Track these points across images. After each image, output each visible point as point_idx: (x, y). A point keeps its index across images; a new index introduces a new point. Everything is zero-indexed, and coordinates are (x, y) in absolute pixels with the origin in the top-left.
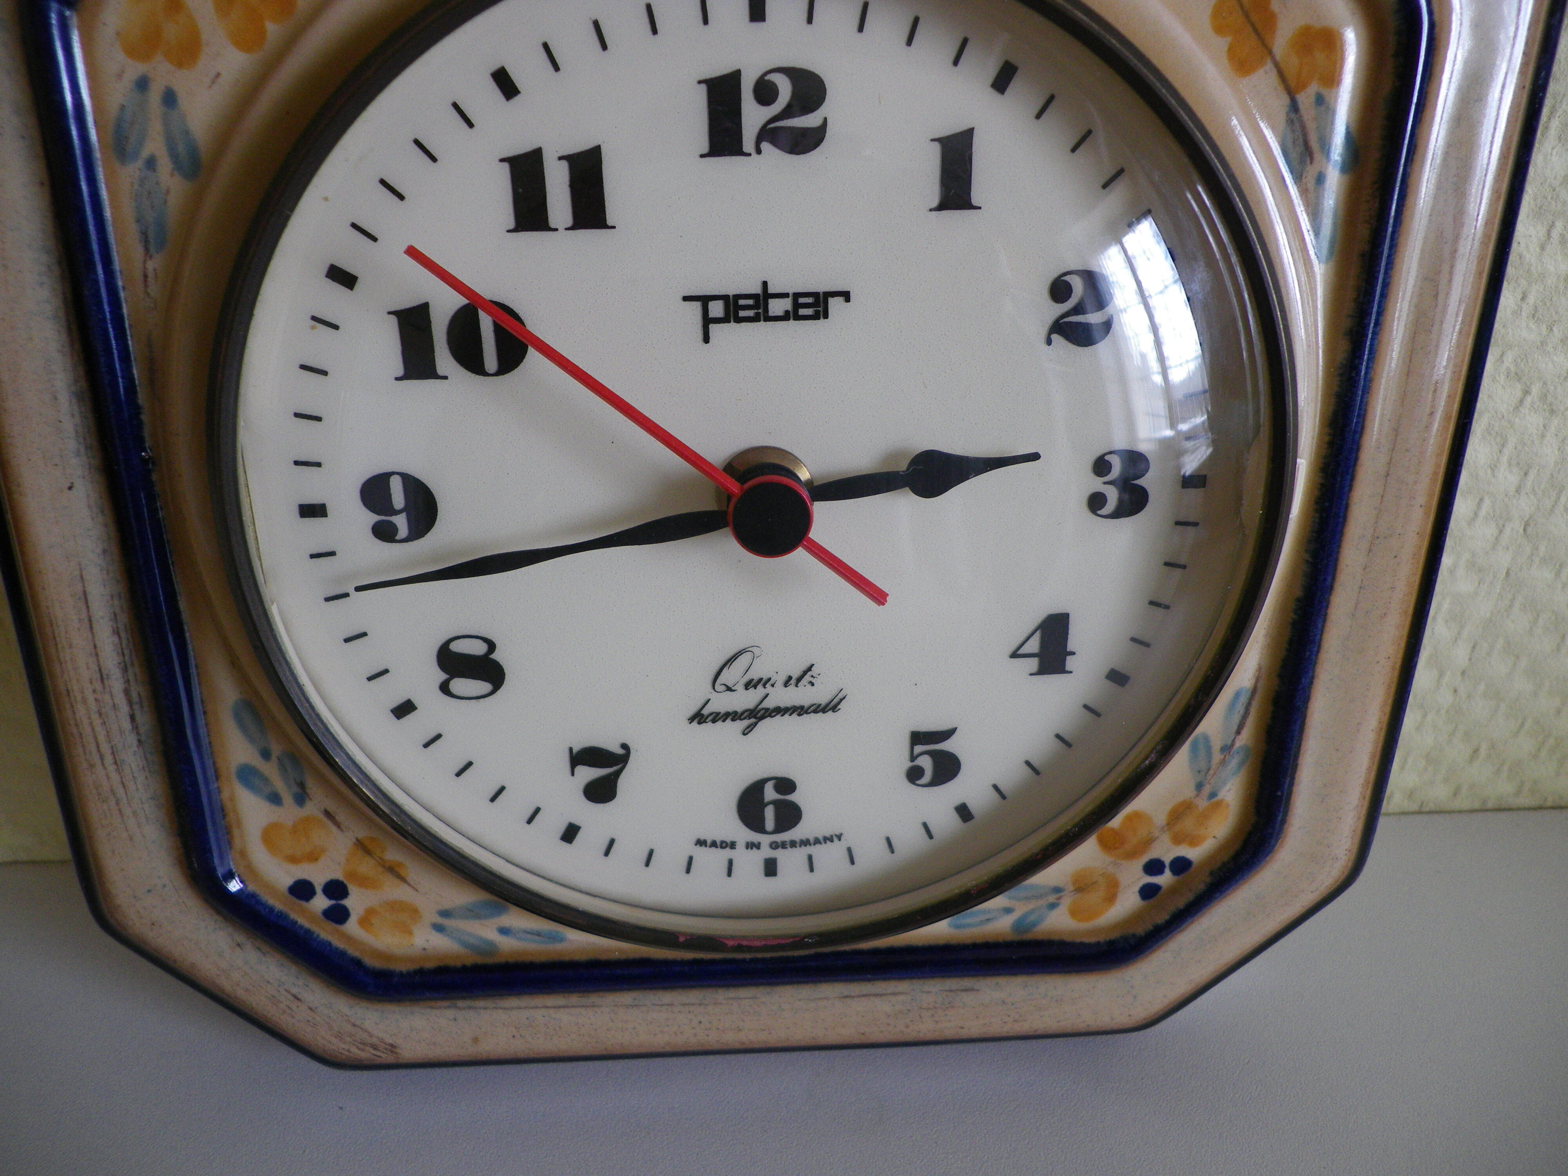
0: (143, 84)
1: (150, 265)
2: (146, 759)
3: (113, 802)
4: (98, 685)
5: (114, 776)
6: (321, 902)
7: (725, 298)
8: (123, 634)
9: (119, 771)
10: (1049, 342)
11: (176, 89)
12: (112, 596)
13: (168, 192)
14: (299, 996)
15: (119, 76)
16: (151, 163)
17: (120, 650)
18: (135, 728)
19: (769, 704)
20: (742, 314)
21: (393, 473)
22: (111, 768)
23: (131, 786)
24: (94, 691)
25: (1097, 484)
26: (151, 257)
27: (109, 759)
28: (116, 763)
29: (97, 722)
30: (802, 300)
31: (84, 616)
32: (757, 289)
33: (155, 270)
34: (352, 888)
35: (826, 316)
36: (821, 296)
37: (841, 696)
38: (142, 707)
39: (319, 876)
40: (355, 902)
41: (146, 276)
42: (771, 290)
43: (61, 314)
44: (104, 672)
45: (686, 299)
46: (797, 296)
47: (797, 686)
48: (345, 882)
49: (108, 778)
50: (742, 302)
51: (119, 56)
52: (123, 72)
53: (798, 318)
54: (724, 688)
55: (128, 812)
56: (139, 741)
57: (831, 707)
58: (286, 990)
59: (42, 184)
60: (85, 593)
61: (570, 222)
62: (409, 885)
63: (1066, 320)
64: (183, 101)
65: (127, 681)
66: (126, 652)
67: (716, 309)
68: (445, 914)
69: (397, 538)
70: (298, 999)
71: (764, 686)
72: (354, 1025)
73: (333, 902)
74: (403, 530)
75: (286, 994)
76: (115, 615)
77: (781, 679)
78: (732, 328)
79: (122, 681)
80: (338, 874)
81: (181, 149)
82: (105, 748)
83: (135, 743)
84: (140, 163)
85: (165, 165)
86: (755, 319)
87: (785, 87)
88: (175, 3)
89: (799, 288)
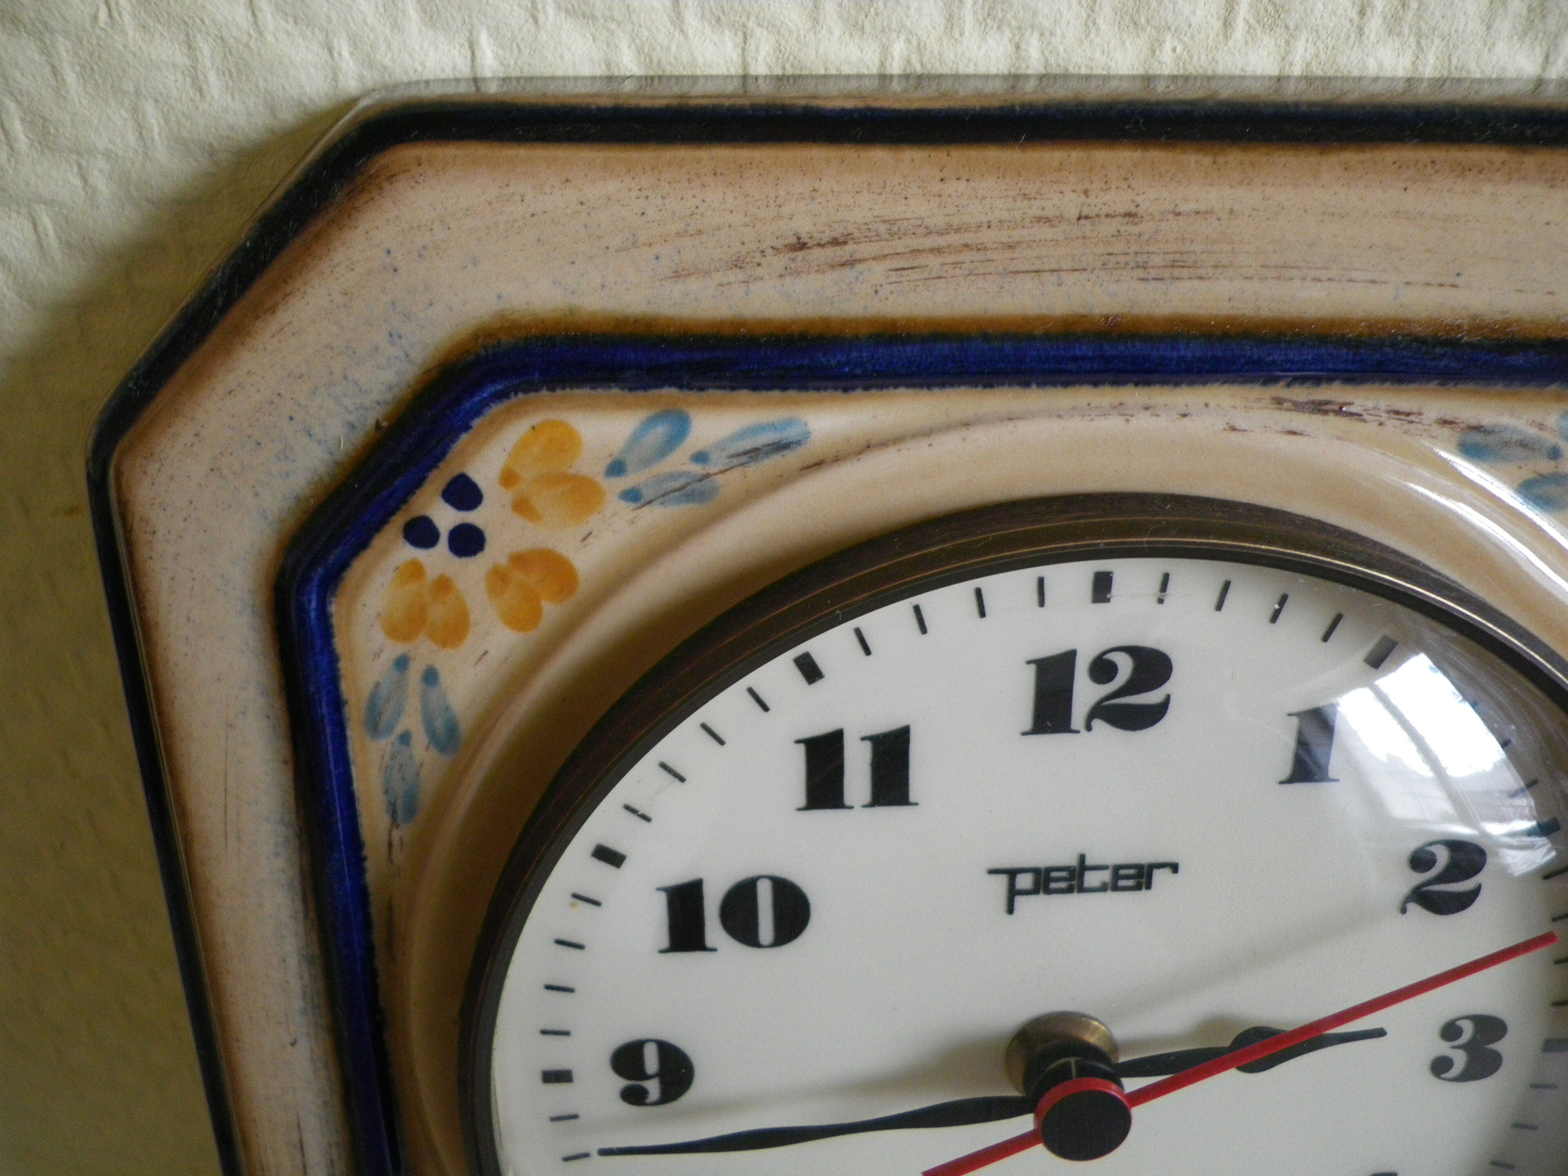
0: (402, 663)
1: (396, 834)
7: (1036, 871)
10: (1404, 911)
11: (438, 667)
12: (330, 1145)
13: (421, 765)
15: (377, 655)
16: (405, 738)
20: (1053, 885)
21: (648, 1041)
25: (1444, 1048)
26: (397, 827)
30: (1122, 872)
31: (298, 1162)
32: (1073, 862)
33: (401, 839)
35: (1149, 886)
36: (1145, 869)
41: (390, 845)
42: (1089, 862)
43: (297, 883)
45: (992, 872)
46: (1117, 868)
50: (1054, 874)
51: (379, 636)
52: (382, 651)
53: (1116, 888)
59: (286, 762)
60: (301, 1141)
61: (867, 800)
63: (1426, 889)
64: (445, 678)
67: (1025, 881)
69: (648, 1101)
74: (654, 1094)
76: (332, 1161)
78: (1041, 900)
81: (439, 723)
84: (394, 737)
85: (420, 739)
86: (1069, 890)
87: (1125, 666)
88: (443, 585)
89: (1120, 860)
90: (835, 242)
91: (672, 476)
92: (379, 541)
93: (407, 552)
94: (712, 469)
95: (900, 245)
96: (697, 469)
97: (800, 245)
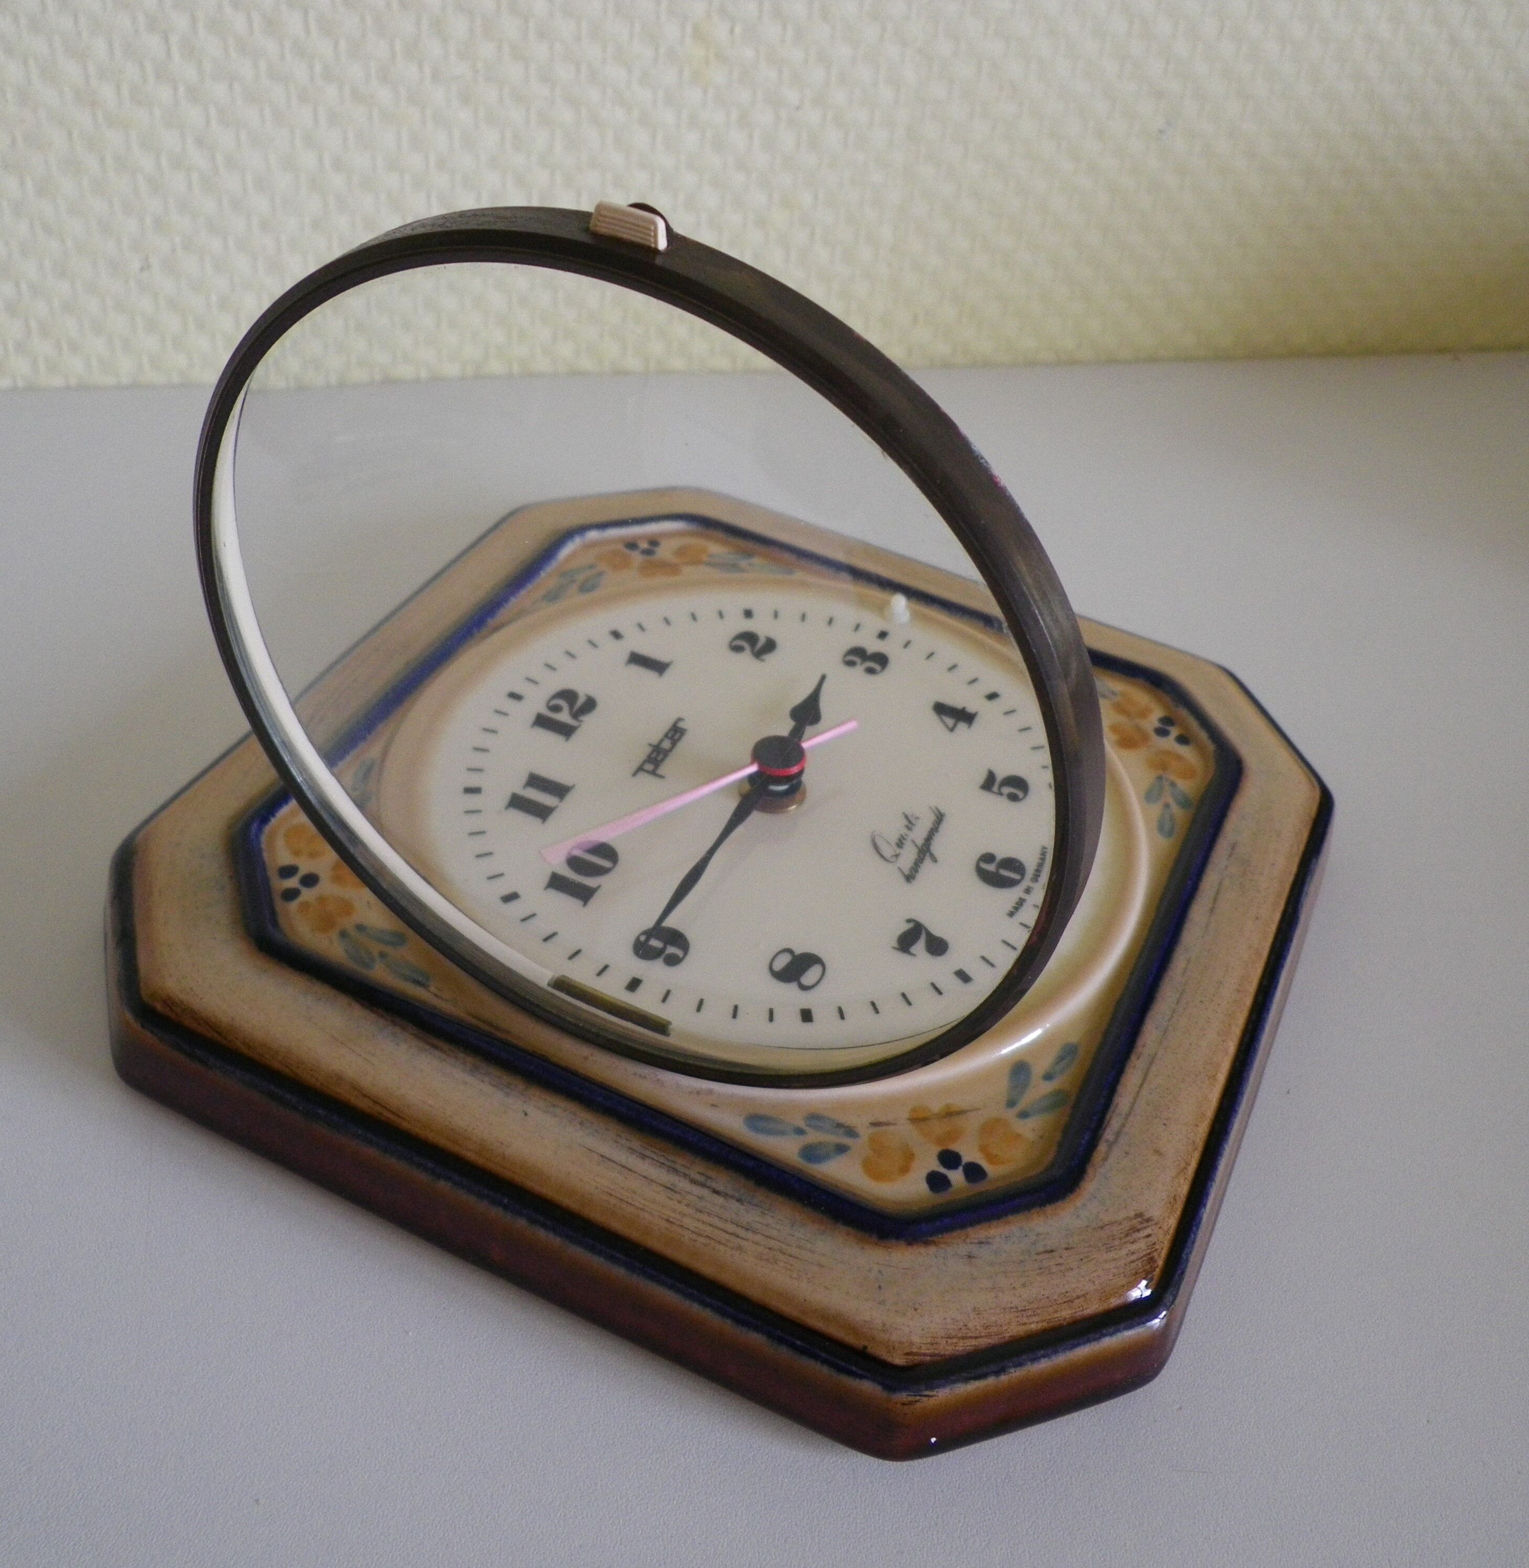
0: (343, 934)
1: (432, 989)
2: (756, 1205)
3: (781, 1257)
4: (677, 1196)
5: (758, 1238)
6: (956, 1177)
8: (648, 1153)
9: (755, 1232)
11: (358, 922)
12: (616, 1142)
13: (402, 958)
14: (1049, 1248)
15: (331, 943)
16: (382, 955)
17: (658, 1164)
18: (726, 1195)
19: (920, 842)
21: (639, 937)
22: (749, 1235)
23: (774, 1233)
24: (679, 1202)
25: (860, 668)
26: (428, 987)
27: (742, 1233)
28: (747, 1229)
29: (705, 1218)
31: (619, 1168)
33: (436, 989)
34: (954, 1147)
35: (685, 730)
37: (935, 810)
38: (710, 1178)
39: (930, 1163)
40: (969, 1154)
41: (436, 995)
44: (669, 1185)
47: (913, 824)
48: (945, 1148)
49: (757, 1243)
51: (322, 937)
52: (330, 940)
54: (894, 858)
55: (794, 1251)
56: (738, 1200)
57: (940, 817)
58: (1038, 1254)
60: (602, 1156)
61: (557, 800)
62: (970, 1111)
63: (754, 652)
64: (366, 923)
65: (685, 1175)
66: (662, 1160)
67: (649, 767)
68: (1011, 1103)
69: (680, 957)
70: (1052, 1251)
71: (904, 839)
72: (1102, 1228)
73: (961, 1168)
74: (678, 952)
75: (1041, 1257)
77: (905, 831)
78: (664, 766)
79: (682, 1179)
80: (936, 1150)
81: (388, 938)
82: (731, 1228)
83: (737, 1204)
84: (378, 960)
85: (388, 950)
87: (559, 702)
88: (321, 899)
89: (662, 734)
92: (278, 909)
93: (294, 905)
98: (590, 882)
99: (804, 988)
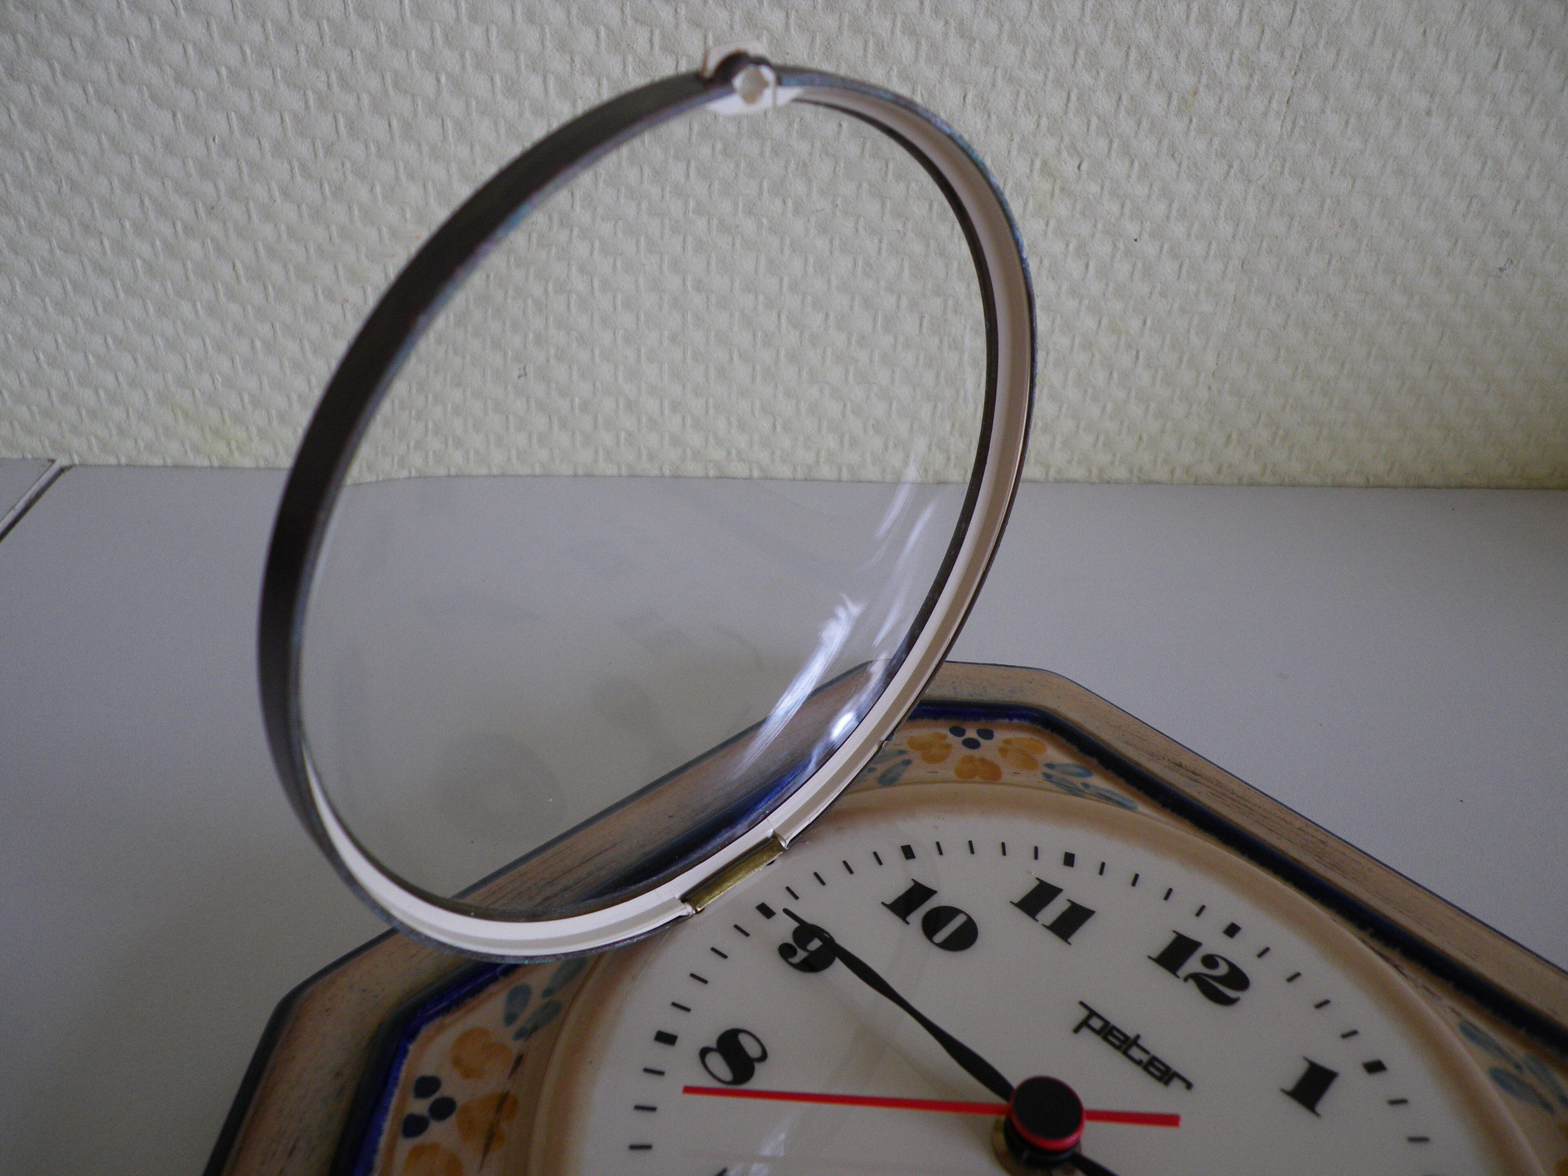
0: (902, 752)
4: (541, 884)
6: (421, 1106)
7: (1106, 1023)
8: (591, 877)
13: (865, 781)
14: (294, 1154)
15: (896, 745)
20: (1111, 1038)
21: (827, 934)
30: (1156, 1064)
32: (1131, 1034)
34: (453, 1119)
35: (1166, 1084)
36: (1172, 1072)
39: (451, 1088)
40: (438, 1130)
42: (1141, 1042)
45: (1082, 1003)
46: (1155, 1059)
48: (457, 1110)
50: (1115, 1033)
51: (905, 741)
52: (899, 745)
53: (1146, 1069)
58: (297, 1138)
60: (606, 850)
61: (1048, 923)
62: (483, 1159)
64: (911, 768)
67: (1096, 1023)
69: (789, 959)
70: (290, 1155)
73: (427, 1115)
74: (796, 960)
75: (292, 1142)
78: (1097, 1039)
80: (461, 1100)
81: (891, 776)
85: (877, 774)
86: (1117, 1048)
87: (1222, 970)
88: (948, 747)
89: (1159, 1056)
90: (1194, 773)
91: (1070, 783)
92: (941, 722)
93: (946, 732)
94: (1086, 790)
95: (1218, 789)
96: (1082, 787)
97: (1180, 765)
98: (916, 917)
99: (704, 1053)
